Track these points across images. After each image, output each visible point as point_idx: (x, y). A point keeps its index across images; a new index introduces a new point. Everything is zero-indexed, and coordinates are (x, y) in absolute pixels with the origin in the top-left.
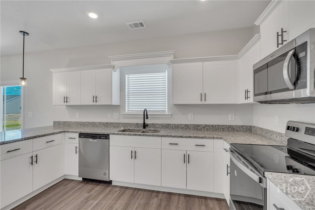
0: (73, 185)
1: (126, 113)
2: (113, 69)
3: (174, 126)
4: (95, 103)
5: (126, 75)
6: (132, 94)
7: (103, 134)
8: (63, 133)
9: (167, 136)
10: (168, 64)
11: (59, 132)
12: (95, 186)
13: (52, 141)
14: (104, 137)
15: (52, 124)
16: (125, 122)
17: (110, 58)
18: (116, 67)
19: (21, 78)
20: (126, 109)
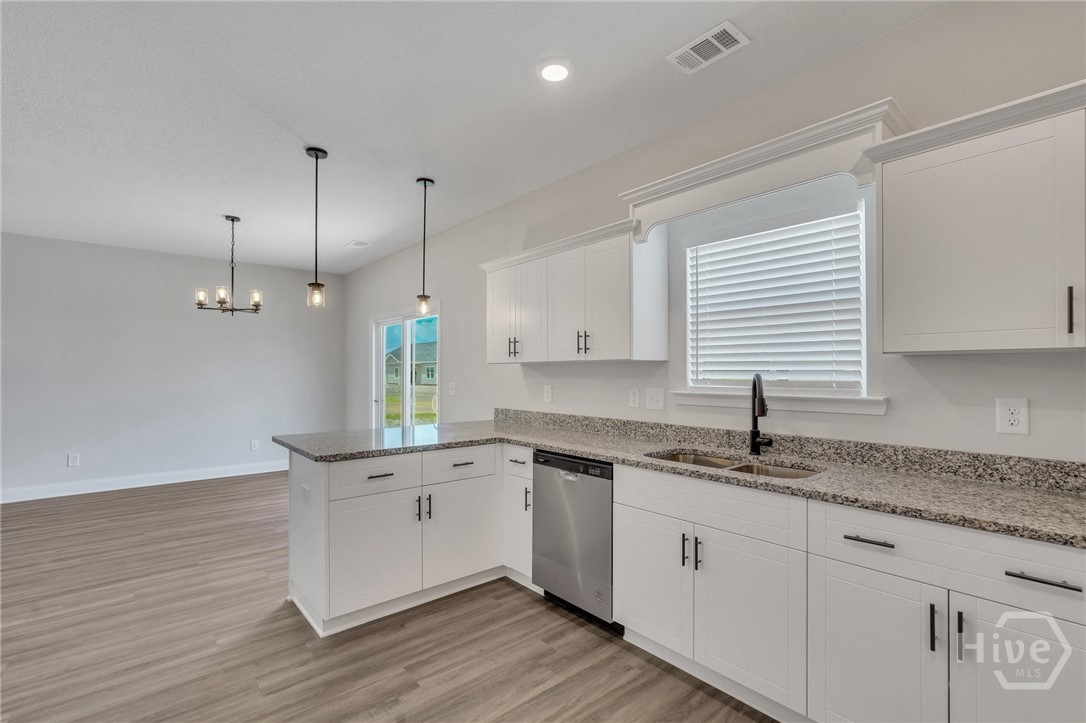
0: (516, 602)
1: (688, 392)
2: (635, 234)
3: (901, 457)
4: (582, 357)
5: (688, 250)
6: (709, 318)
7: (594, 461)
8: (498, 445)
9: (834, 497)
10: (857, 171)
11: (487, 440)
12: (572, 624)
13: (467, 464)
14: (598, 472)
15: (491, 417)
16: (685, 425)
17: (625, 199)
18: (644, 227)
19: (419, 297)
20: (690, 376)
